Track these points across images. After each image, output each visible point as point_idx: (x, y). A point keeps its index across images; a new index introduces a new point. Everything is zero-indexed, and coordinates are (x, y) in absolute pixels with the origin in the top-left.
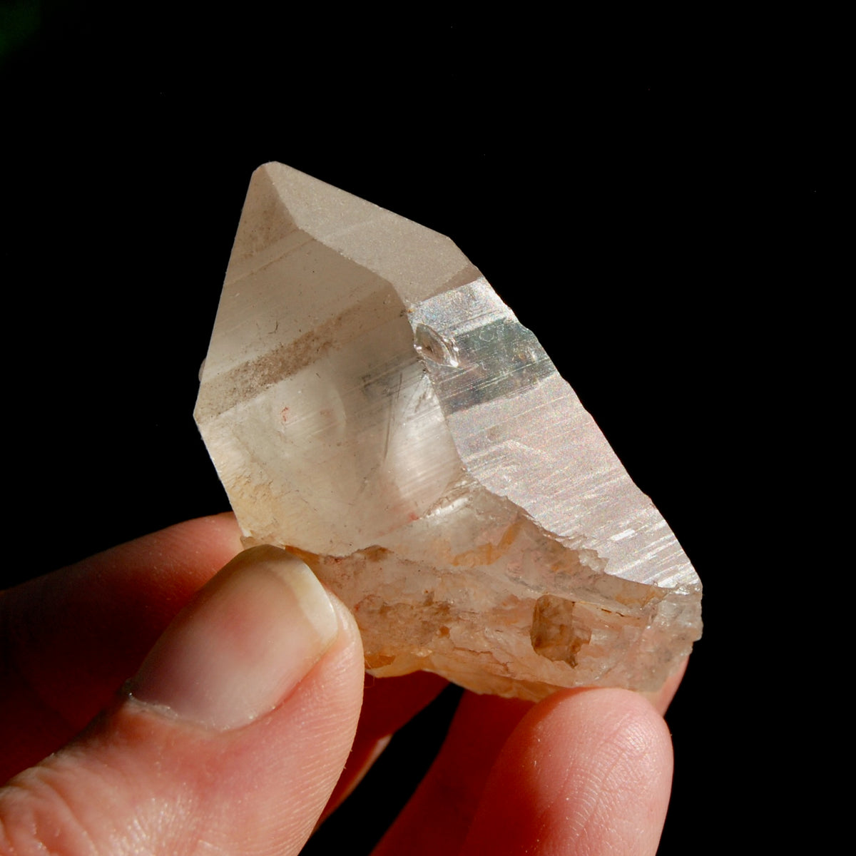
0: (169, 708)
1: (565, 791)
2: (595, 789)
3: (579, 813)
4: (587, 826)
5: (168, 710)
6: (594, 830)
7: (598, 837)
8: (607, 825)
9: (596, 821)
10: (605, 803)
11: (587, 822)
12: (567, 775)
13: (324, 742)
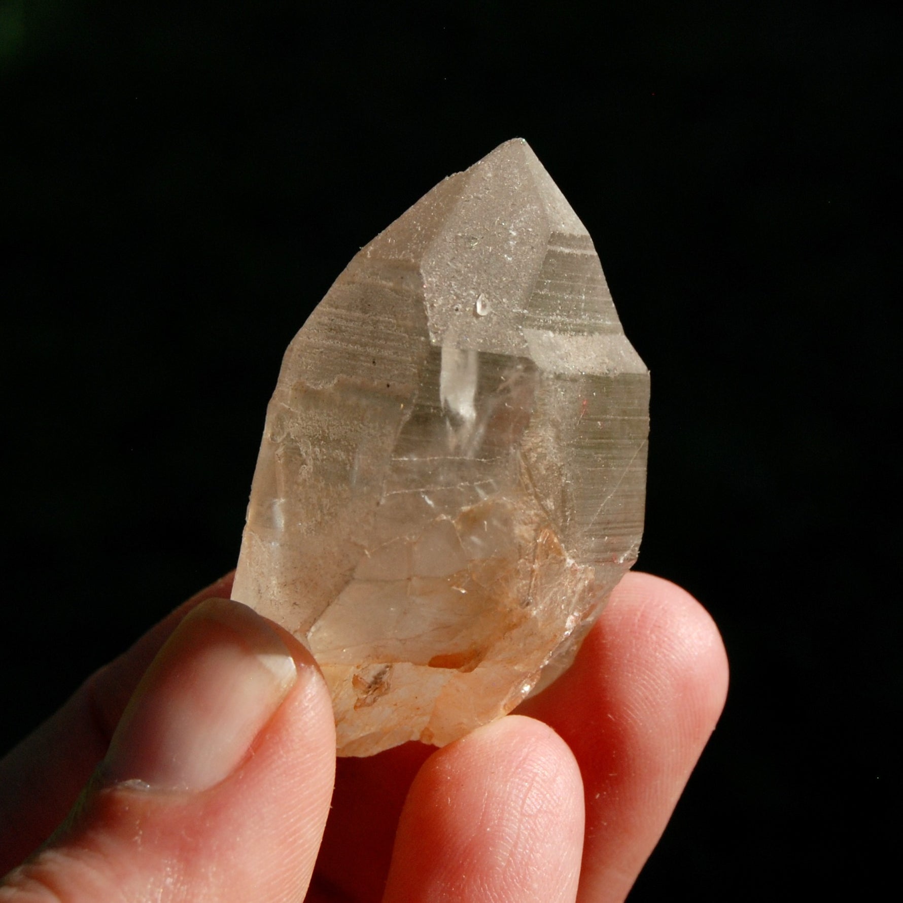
0: (140, 781)
1: (485, 822)
2: (515, 817)
3: (502, 842)
4: (512, 854)
5: (139, 783)
6: (520, 857)
7: (524, 863)
8: (531, 850)
9: (521, 848)
10: (526, 829)
11: (511, 851)
12: (484, 806)
13: (303, 785)
